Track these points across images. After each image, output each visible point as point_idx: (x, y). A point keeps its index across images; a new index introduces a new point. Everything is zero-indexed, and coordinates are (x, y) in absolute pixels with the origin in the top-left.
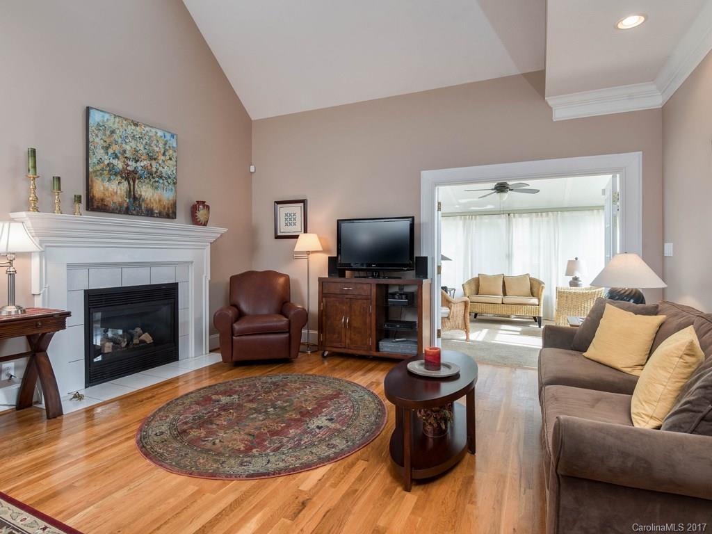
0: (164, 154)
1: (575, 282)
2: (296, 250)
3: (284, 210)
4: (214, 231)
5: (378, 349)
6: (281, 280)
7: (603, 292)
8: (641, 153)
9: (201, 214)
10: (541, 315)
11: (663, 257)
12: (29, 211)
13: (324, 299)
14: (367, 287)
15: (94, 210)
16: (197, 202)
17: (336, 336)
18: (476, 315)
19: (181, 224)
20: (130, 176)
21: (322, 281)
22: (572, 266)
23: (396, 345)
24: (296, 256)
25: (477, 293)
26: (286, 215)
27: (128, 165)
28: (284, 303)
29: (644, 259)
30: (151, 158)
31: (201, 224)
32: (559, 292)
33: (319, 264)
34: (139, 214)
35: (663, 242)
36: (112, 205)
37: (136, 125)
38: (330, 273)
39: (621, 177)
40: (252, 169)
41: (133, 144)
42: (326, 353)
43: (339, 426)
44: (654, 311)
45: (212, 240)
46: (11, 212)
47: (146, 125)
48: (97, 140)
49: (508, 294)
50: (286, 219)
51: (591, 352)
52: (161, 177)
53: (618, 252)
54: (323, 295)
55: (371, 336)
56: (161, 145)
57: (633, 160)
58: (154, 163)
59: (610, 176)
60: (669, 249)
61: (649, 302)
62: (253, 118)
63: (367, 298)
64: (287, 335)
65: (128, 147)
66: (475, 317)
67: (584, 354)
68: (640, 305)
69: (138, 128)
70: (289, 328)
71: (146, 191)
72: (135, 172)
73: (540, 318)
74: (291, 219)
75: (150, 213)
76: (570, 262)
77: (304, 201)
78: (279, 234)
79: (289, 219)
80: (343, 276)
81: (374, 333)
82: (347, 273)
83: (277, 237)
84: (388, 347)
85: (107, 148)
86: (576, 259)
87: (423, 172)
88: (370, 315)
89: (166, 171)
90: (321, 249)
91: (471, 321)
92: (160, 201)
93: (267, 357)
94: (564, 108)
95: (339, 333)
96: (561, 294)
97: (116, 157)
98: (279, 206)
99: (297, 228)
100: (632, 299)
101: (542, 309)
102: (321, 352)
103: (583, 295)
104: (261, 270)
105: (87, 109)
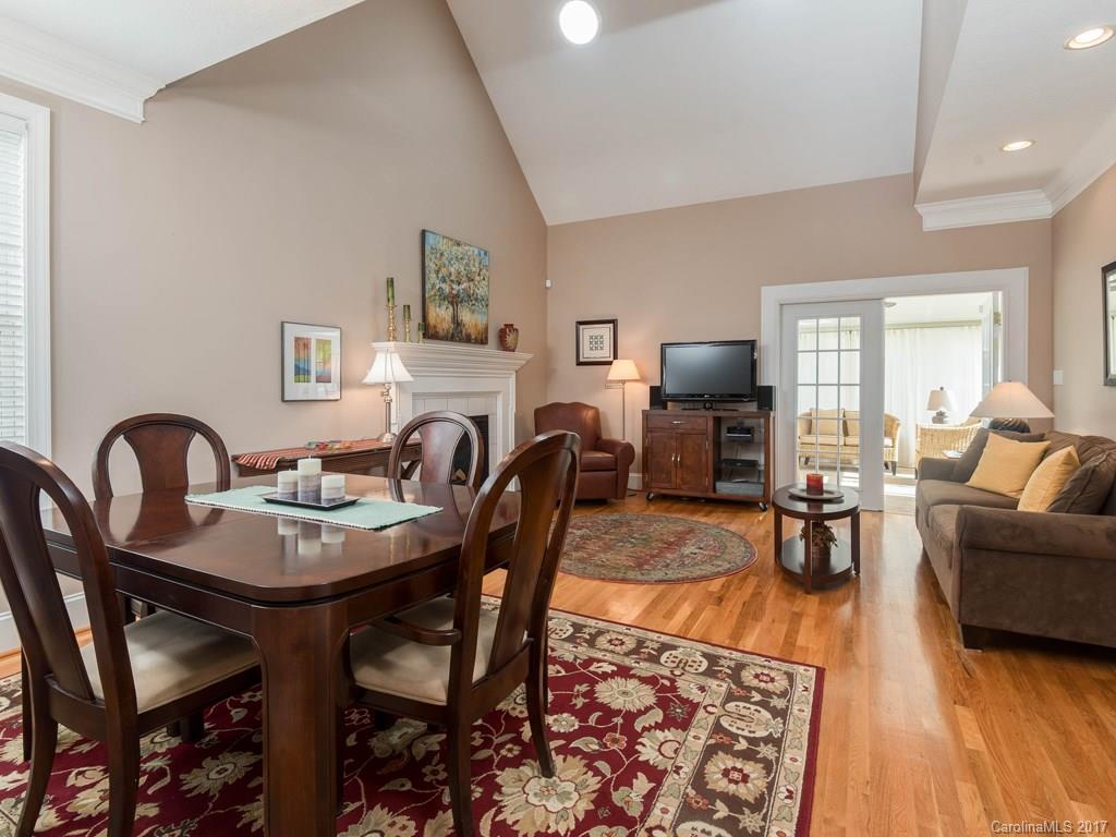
0: (479, 275)
1: (940, 418)
2: (609, 378)
3: (587, 332)
4: (521, 357)
5: (714, 490)
6: (590, 413)
7: (985, 423)
8: (1026, 269)
9: (510, 339)
10: (896, 460)
11: (1052, 386)
12: (389, 340)
13: (649, 435)
14: (703, 420)
15: (429, 338)
16: (506, 325)
17: (664, 476)
18: (807, 459)
19: (491, 349)
20: (454, 300)
21: (645, 414)
22: (936, 398)
23: (737, 485)
24: (608, 384)
25: (809, 432)
26: (591, 337)
27: (453, 289)
28: (596, 440)
29: (1029, 388)
30: (471, 280)
31: (510, 350)
32: (922, 429)
33: (639, 396)
34: (461, 341)
35: (1052, 368)
36: (441, 333)
37: (459, 245)
38: (651, 404)
39: (1004, 296)
40: (548, 284)
41: (456, 266)
42: (652, 495)
43: (712, 553)
44: (1041, 438)
45: (517, 368)
46: (374, 341)
47: (466, 244)
48: (431, 265)
49: (850, 433)
50: (591, 343)
51: (974, 480)
52: (476, 299)
53: (1000, 380)
54: (648, 429)
55: (707, 475)
56: (477, 265)
57: (1019, 277)
58: (471, 283)
59: (991, 294)
60: (1058, 377)
61: (1034, 432)
62: (549, 222)
63: (704, 433)
64: (614, 472)
65: (452, 270)
66: (806, 463)
67: (967, 484)
68: (1025, 434)
69: (460, 249)
70: (616, 465)
71: (467, 317)
72: (457, 295)
73: (894, 463)
74: (596, 343)
75: (468, 340)
76: (933, 392)
77: (614, 322)
78: (582, 360)
79: (595, 343)
80: (665, 408)
81: (711, 471)
82: (669, 404)
83: (579, 364)
84: (726, 488)
85: (437, 272)
86: (942, 389)
87: (763, 288)
88: (707, 452)
89: (480, 292)
90: (638, 378)
91: (801, 468)
92: (476, 325)
93: (594, 497)
94: (935, 218)
95: (669, 473)
96: (924, 433)
97: (444, 281)
98: (581, 327)
99: (605, 353)
100: (1018, 430)
101: (896, 452)
102: (647, 494)
103: (953, 432)
104: (568, 402)
105: (423, 233)
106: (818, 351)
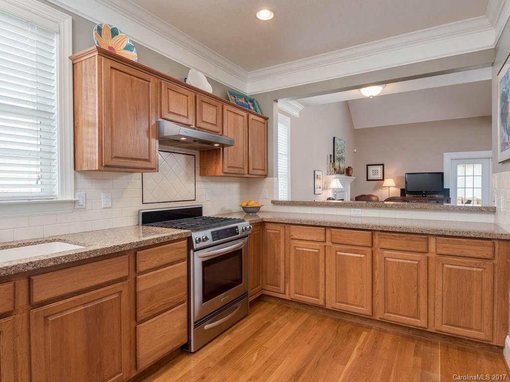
0: (344, 150)
2: (383, 185)
3: (372, 169)
4: (354, 178)
6: (375, 198)
9: (350, 172)
16: (349, 167)
24: (383, 188)
26: (373, 171)
27: (339, 156)
30: (342, 152)
31: (350, 176)
37: (340, 140)
38: (402, 195)
40: (355, 150)
45: (351, 182)
52: (343, 159)
65: (339, 149)
69: (340, 142)
71: (341, 165)
74: (376, 172)
75: (341, 173)
77: (383, 165)
83: (368, 180)
87: (444, 154)
89: (344, 156)
90: (395, 185)
92: (343, 167)
97: (338, 153)
98: (369, 167)
99: (380, 176)
104: (367, 194)
105: (334, 138)
106: (465, 176)
